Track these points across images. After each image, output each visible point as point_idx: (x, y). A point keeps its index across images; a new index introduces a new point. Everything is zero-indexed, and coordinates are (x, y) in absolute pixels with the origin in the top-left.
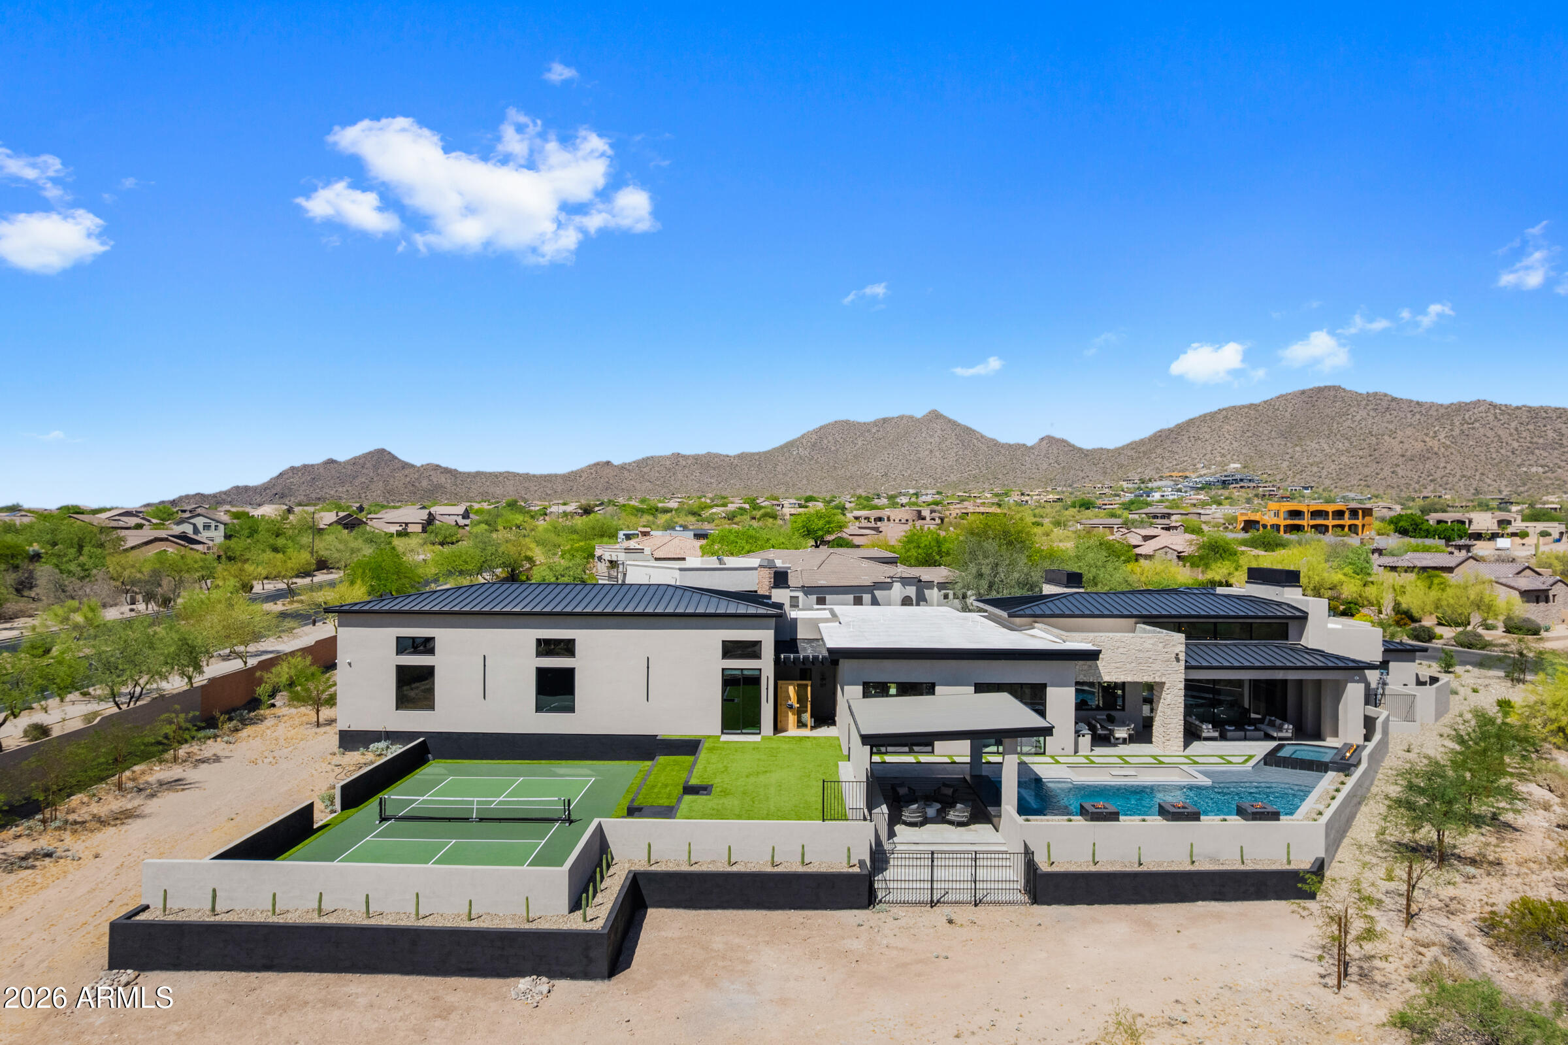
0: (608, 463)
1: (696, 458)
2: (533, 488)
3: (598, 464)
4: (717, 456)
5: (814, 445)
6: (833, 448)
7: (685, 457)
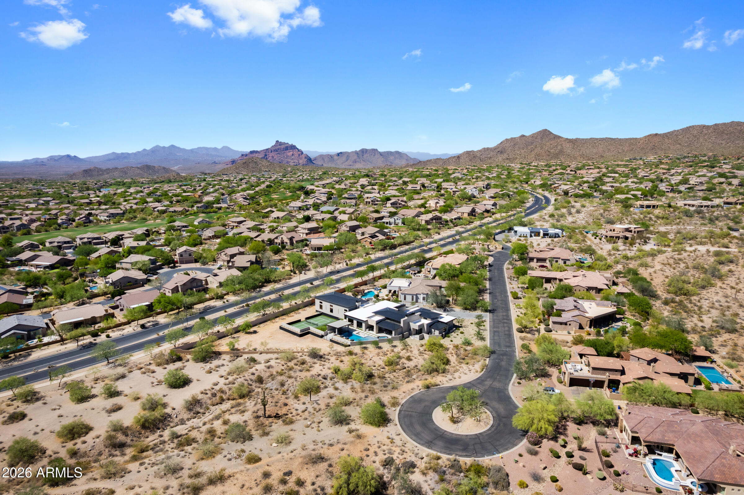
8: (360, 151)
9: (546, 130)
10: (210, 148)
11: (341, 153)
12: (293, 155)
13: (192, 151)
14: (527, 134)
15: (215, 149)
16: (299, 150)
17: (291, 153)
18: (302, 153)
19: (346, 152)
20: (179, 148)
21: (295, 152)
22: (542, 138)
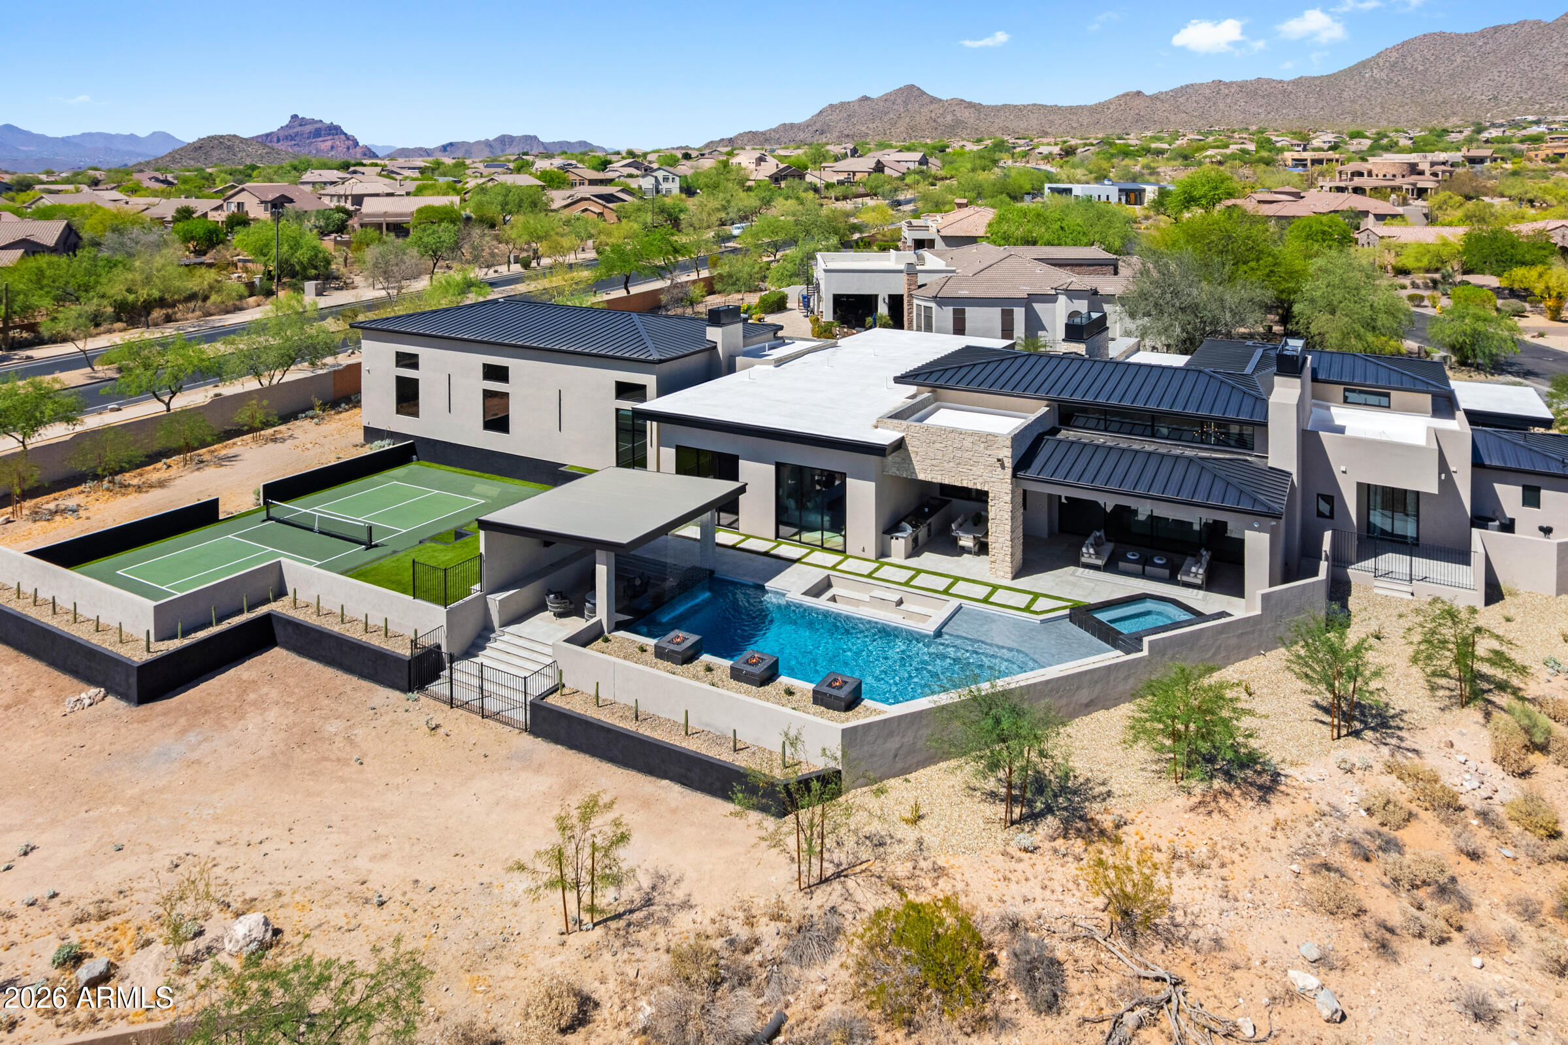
0: (1139, 93)
1: (1242, 86)
2: (1058, 122)
3: (1127, 94)
4: (1269, 81)
5: (1394, 65)
6: (1421, 68)
7: (1229, 85)
8: (496, 140)
9: (912, 86)
10: (117, 136)
11: (451, 144)
12: (332, 147)
13: (65, 141)
14: (875, 94)
15: (132, 138)
16: (348, 137)
17: (329, 143)
18: (356, 144)
19: (463, 143)
20: (27, 134)
21: (340, 143)
22: (906, 103)
